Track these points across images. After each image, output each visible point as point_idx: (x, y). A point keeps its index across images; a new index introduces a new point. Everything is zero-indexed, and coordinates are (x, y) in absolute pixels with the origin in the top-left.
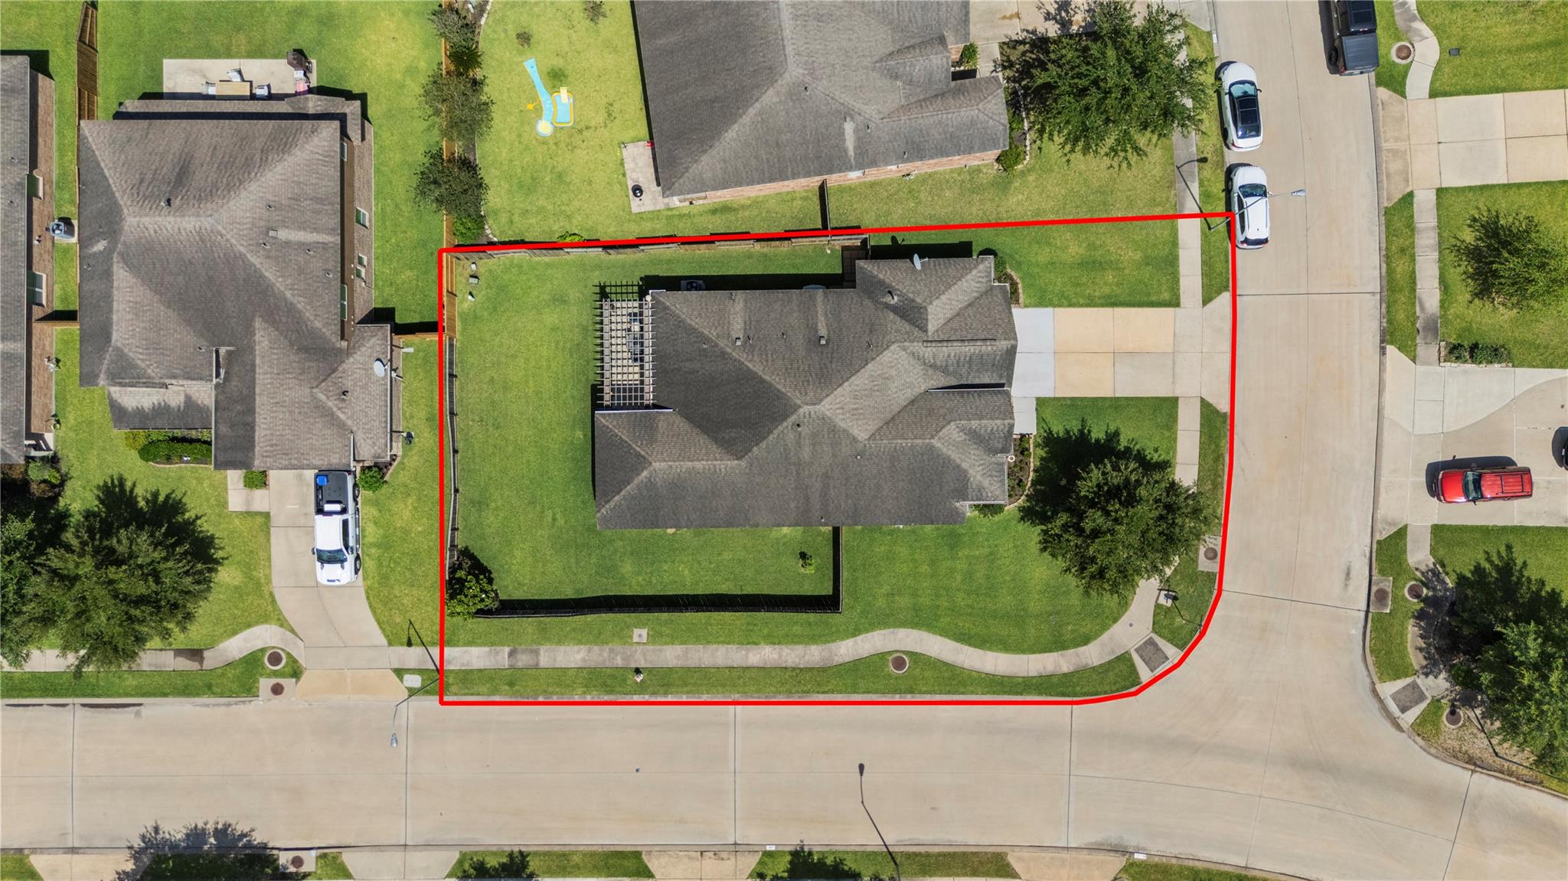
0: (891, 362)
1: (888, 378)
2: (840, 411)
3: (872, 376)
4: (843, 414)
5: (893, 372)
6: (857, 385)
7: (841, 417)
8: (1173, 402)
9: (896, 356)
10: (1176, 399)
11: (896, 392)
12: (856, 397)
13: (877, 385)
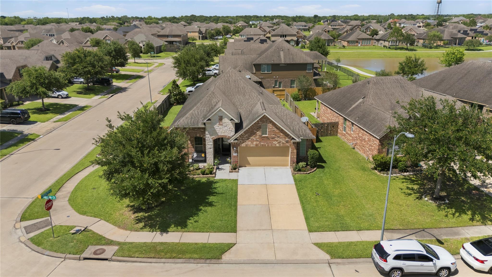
0: (252, 96)
1: (244, 94)
2: (228, 76)
3: (245, 88)
4: (227, 76)
5: (247, 97)
6: (240, 82)
7: (226, 76)
8: (234, 230)
9: (255, 98)
10: (235, 231)
11: (238, 98)
12: (235, 81)
13: (241, 90)
